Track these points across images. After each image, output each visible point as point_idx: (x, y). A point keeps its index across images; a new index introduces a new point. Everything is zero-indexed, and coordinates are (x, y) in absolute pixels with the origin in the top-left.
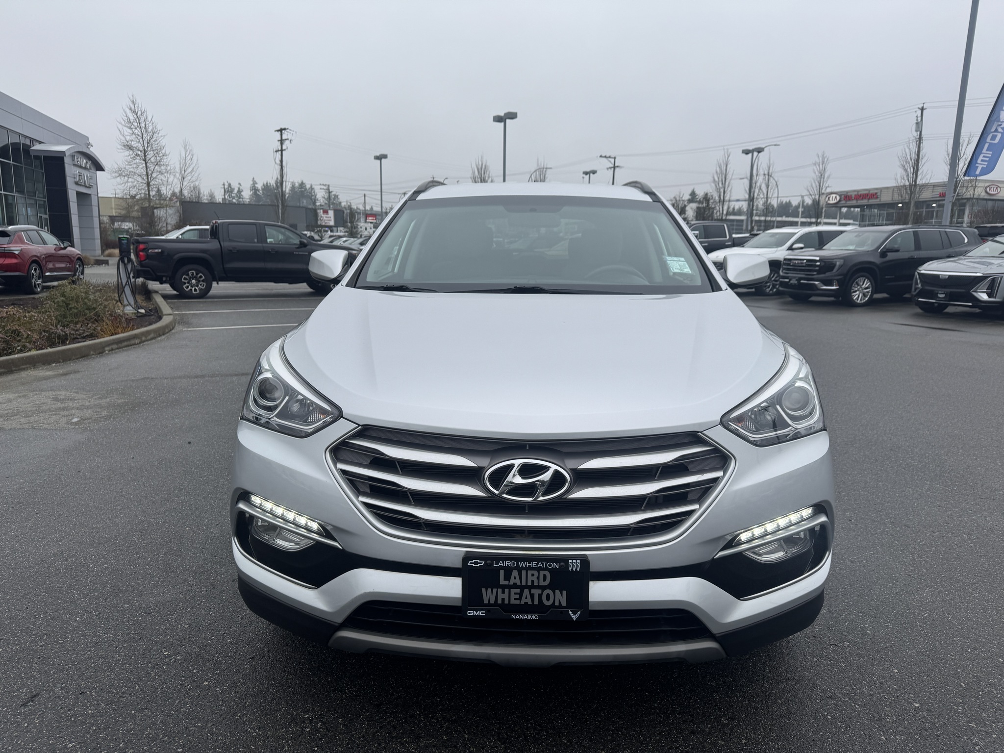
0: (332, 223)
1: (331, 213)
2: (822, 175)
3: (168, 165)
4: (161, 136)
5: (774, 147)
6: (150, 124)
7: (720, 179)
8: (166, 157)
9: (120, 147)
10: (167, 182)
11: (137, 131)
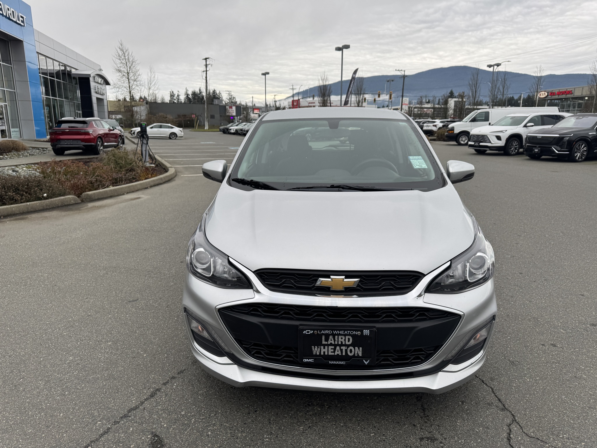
0: (234, 114)
1: (234, 108)
2: (539, 80)
3: (141, 81)
4: (137, 64)
6: (131, 57)
7: (473, 83)
8: (139, 76)
9: (114, 71)
10: (141, 91)
11: (124, 61)
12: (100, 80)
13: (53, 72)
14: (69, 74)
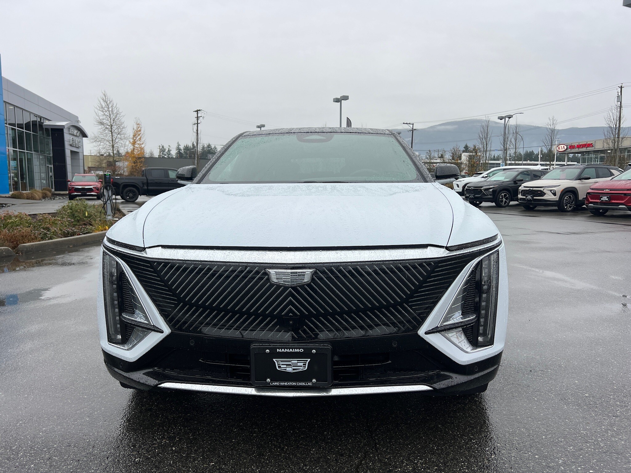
2: (552, 132)
3: (125, 134)
4: (122, 116)
5: (519, 114)
6: (115, 109)
9: (96, 123)
11: (107, 113)
12: (76, 131)
13: (23, 123)
14: (41, 125)
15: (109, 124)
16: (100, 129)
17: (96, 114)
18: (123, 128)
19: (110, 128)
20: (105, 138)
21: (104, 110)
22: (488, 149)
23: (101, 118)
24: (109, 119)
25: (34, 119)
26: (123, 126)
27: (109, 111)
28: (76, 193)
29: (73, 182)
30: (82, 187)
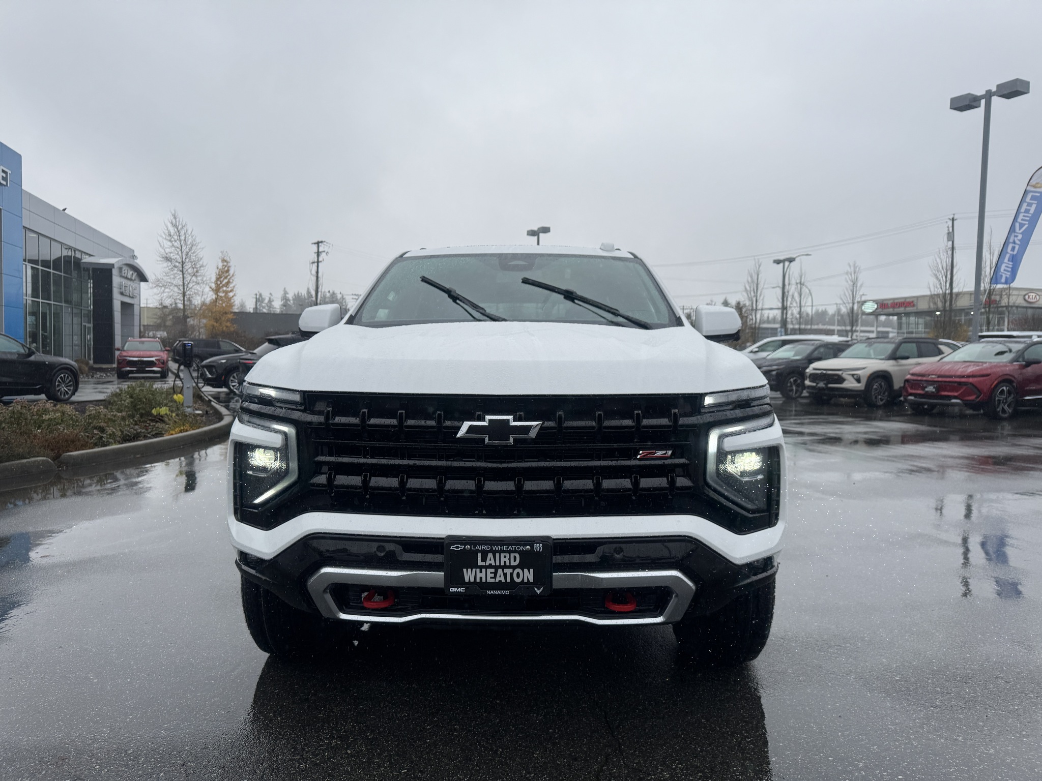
2: (854, 284)
3: (204, 276)
4: (200, 248)
5: (805, 257)
6: (190, 237)
7: (752, 288)
8: (202, 268)
9: (159, 259)
11: (177, 244)
12: (131, 272)
13: (49, 259)
14: (78, 262)
15: (180, 260)
16: (165, 268)
17: (160, 244)
18: (200, 267)
19: (180, 266)
20: (172, 281)
21: (172, 239)
22: (759, 307)
23: (168, 250)
24: (180, 252)
25: (66, 253)
26: (201, 263)
27: (180, 241)
28: (128, 369)
29: (124, 351)
30: (139, 359)
